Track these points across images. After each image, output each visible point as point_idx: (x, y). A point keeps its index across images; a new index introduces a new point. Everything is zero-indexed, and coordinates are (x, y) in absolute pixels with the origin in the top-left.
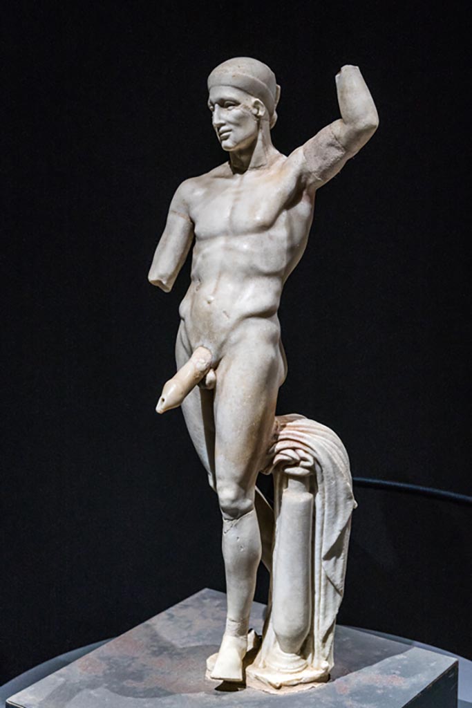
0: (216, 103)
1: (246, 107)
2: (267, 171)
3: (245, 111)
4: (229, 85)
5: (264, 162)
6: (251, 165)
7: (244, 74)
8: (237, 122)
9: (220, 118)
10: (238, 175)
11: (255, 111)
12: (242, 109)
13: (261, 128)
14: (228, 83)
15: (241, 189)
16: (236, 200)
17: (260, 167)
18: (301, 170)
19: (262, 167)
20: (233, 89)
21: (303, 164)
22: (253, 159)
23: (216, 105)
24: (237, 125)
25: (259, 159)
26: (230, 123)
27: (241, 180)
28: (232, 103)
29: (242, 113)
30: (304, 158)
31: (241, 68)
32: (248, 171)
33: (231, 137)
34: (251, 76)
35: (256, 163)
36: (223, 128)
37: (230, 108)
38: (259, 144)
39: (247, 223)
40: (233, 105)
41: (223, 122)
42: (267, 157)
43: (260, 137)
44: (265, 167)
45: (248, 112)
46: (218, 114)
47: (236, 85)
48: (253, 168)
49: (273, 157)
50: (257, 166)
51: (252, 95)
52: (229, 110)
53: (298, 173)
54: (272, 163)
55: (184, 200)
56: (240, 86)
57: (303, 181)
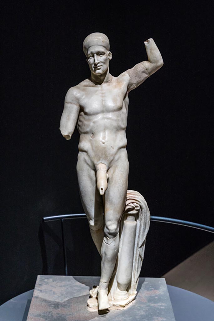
0: (95, 53)
4: (101, 45)
6: (105, 81)
8: (105, 62)
9: (98, 60)
11: (109, 57)
12: (106, 56)
14: (101, 44)
15: (104, 92)
16: (104, 97)
17: (108, 81)
18: (129, 83)
20: (102, 47)
21: (129, 80)
22: (106, 78)
23: (95, 54)
25: (108, 78)
26: (101, 62)
28: (103, 53)
30: (130, 78)
32: (103, 83)
33: (101, 69)
36: (99, 65)
39: (114, 107)
41: (99, 62)
44: (110, 81)
45: (107, 58)
46: (97, 58)
47: (103, 45)
48: (105, 82)
51: (108, 50)
52: (101, 56)
53: (127, 84)
56: (105, 46)
57: (128, 87)
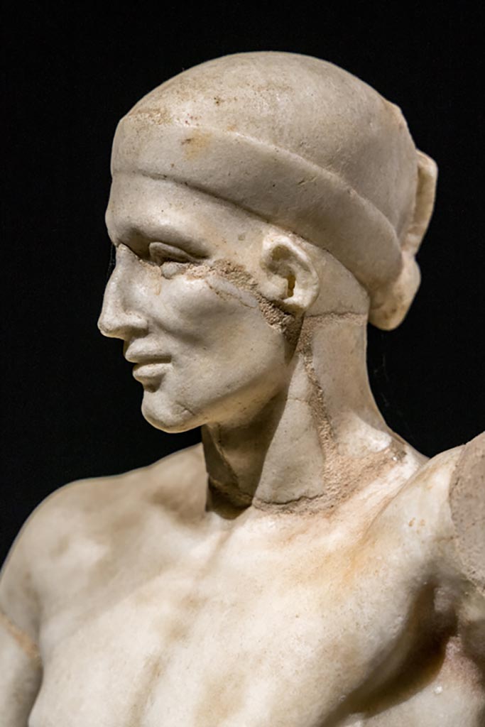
0: (121, 242)
1: (232, 271)
2: (323, 523)
3: (227, 286)
5: (313, 484)
6: (264, 489)
7: (237, 134)
8: (191, 328)
9: (127, 305)
10: (216, 519)
11: (274, 286)
12: (212, 278)
13: (308, 351)
16: (178, 633)
17: (295, 502)
19: (303, 504)
20: (183, 192)
21: (439, 539)
22: (270, 473)
24: (192, 339)
25: (291, 473)
26: (164, 328)
27: (222, 543)
28: (177, 251)
29: (210, 295)
30: (448, 512)
31: (225, 106)
32: (251, 509)
34: (265, 145)
35: (283, 482)
37: (169, 267)
38: (294, 415)
40: (182, 260)
41: (136, 320)
42: (332, 464)
43: (298, 385)
44: (315, 505)
45: (242, 292)
47: (195, 177)
49: (357, 467)
50: (285, 495)
51: (268, 220)
54: (349, 489)
55: (28, 576)
56: (208, 183)
57: (441, 604)
